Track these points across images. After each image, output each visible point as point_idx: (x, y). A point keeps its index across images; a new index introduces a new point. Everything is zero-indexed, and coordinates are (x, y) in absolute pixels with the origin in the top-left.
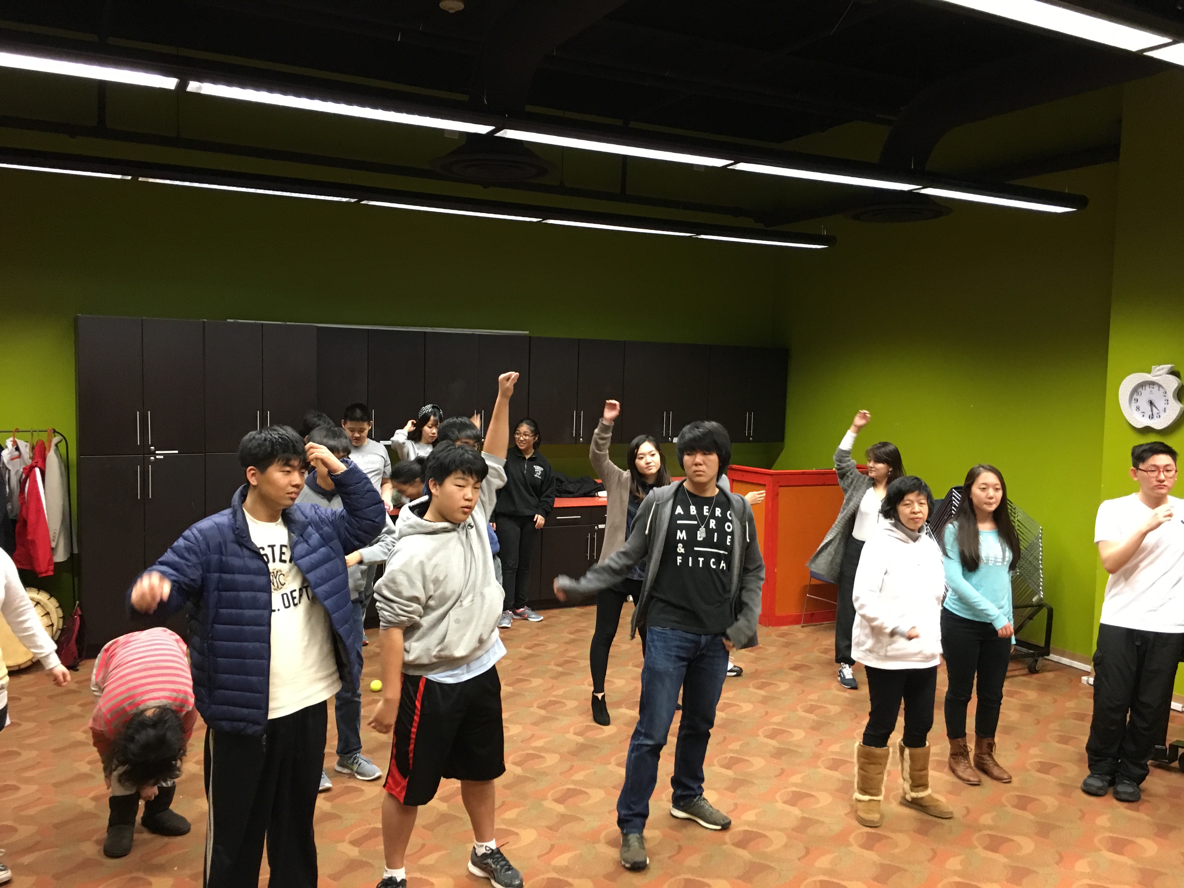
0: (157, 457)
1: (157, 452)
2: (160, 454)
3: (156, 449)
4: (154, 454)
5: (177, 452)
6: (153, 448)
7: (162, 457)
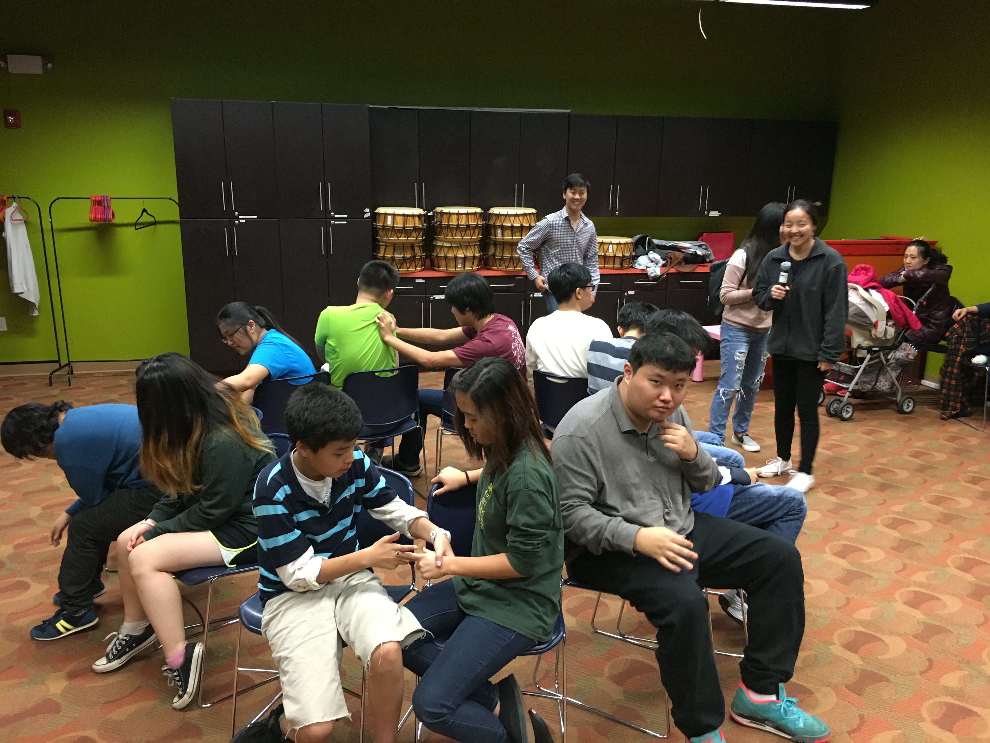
0: (241, 221)
1: (240, 217)
2: (243, 219)
3: (239, 215)
4: (238, 219)
5: (256, 217)
6: (237, 213)
7: (244, 221)
